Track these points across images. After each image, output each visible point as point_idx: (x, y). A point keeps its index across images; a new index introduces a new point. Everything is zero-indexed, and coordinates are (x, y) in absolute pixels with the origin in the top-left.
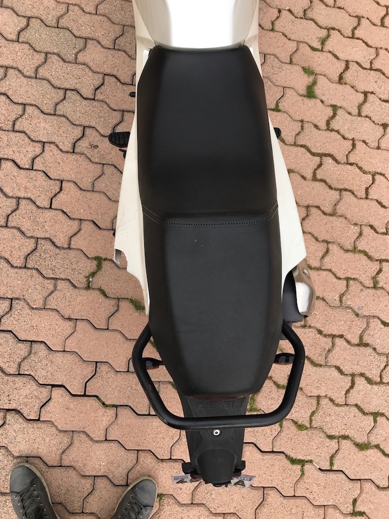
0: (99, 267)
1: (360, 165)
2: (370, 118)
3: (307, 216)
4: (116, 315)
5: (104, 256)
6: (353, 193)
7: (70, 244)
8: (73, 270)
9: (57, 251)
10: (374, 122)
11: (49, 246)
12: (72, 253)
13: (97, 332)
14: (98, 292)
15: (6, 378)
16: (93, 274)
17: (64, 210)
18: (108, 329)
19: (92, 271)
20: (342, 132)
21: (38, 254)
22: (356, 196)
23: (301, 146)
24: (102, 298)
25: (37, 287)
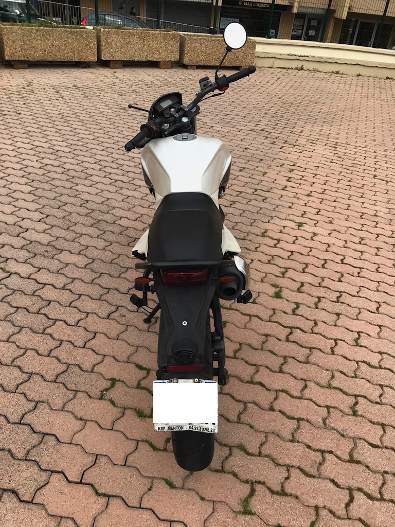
0: (113, 385)
1: (323, 334)
2: (325, 310)
3: (285, 362)
4: (122, 419)
5: (117, 379)
6: (321, 350)
7: (93, 369)
8: (91, 385)
9: (83, 373)
10: (329, 312)
11: (77, 369)
12: (93, 375)
13: (103, 431)
14: (109, 402)
15: (13, 461)
16: (107, 390)
17: (94, 349)
18: (112, 429)
19: (107, 387)
20: (305, 315)
21: (67, 374)
22: (324, 353)
23: (275, 322)
24: (111, 406)
25: (60, 395)
